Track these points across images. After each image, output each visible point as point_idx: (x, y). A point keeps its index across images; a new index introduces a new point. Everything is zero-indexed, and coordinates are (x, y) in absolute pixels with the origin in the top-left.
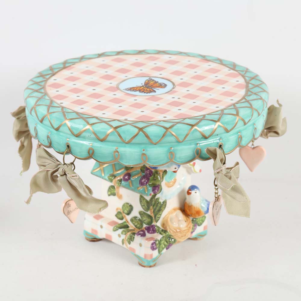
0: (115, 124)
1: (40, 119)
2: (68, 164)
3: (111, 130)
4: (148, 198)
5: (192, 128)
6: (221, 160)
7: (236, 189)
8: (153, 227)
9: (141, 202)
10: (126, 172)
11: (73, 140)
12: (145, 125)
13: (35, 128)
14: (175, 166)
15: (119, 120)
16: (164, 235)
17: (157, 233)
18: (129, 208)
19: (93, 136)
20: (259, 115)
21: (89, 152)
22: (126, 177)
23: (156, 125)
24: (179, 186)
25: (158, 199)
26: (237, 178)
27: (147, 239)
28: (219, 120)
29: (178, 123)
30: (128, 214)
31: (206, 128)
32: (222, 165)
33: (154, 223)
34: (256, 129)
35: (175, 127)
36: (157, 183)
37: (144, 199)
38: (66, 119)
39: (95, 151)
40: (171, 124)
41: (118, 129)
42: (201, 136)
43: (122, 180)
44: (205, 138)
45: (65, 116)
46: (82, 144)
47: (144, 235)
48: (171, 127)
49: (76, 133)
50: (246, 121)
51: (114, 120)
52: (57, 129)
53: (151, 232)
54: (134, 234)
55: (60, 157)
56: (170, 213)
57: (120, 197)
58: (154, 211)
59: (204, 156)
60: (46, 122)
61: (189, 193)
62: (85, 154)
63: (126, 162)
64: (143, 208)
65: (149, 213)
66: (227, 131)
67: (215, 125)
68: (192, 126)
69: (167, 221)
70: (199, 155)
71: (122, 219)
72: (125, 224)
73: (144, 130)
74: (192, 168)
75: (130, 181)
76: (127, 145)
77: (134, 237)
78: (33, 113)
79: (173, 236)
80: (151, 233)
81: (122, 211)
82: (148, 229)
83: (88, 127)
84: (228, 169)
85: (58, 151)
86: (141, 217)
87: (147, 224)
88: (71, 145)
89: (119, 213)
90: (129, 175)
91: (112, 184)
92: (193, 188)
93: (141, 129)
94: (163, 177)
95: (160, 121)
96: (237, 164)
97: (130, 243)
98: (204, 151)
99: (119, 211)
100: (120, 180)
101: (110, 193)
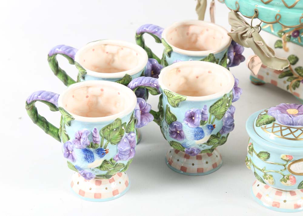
2: (255, 27)
10: (295, 30)
11: (262, 7)
18: (295, 59)
19: (282, 4)
21: (276, 18)
22: (295, 34)
30: (293, 64)
39: (282, 17)
43: (292, 36)
46: (270, 11)
49: (265, 1)
54: (299, 81)
55: (249, 21)
57: (287, 50)
62: (272, 19)
72: (290, 72)
75: (298, 37)
77: (299, 85)
85: (245, 15)
88: (259, 10)
90: (298, 32)
91: (280, 39)
97: (294, 89)
100: (290, 37)
101: (276, 46)
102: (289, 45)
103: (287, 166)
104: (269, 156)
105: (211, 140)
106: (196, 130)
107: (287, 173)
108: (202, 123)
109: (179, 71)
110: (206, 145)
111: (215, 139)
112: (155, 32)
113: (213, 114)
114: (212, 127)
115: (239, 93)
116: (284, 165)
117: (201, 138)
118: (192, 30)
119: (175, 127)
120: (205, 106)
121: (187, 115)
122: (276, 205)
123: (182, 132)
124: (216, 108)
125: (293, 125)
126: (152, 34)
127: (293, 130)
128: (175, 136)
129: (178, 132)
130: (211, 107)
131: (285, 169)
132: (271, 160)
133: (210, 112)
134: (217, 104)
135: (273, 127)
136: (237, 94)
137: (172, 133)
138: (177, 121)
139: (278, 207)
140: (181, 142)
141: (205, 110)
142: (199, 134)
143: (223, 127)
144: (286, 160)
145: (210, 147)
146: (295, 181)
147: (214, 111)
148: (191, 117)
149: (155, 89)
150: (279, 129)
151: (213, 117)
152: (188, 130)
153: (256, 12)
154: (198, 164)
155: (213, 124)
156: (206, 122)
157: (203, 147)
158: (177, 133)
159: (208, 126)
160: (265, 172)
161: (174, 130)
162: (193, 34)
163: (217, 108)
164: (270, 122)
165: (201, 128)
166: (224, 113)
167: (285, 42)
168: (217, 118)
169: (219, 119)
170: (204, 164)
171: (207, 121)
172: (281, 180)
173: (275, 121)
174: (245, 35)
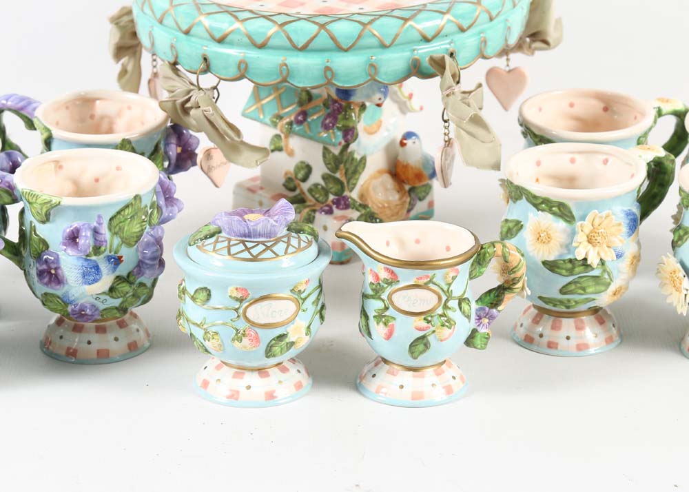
0: (281, 19)
1: (158, 16)
2: (206, 89)
3: (274, 29)
4: (336, 151)
5: (404, 24)
6: (454, 76)
7: (477, 121)
8: (346, 199)
9: (324, 156)
10: (299, 109)
11: (213, 49)
12: (328, 19)
13: (151, 35)
14: (378, 95)
15: (287, 14)
16: (363, 211)
17: (353, 208)
18: (306, 170)
19: (246, 40)
20: (515, 6)
21: (239, 68)
22: (300, 118)
23: (347, 19)
24: (386, 134)
25: (352, 153)
26: (481, 109)
27: (336, 218)
28: (448, 11)
29: (381, 16)
30: (305, 179)
31: (427, 24)
32: (454, 84)
33: (346, 193)
34: (509, 28)
35: (377, 22)
36: (351, 125)
37: (330, 152)
38: (201, 14)
39: (250, 66)
40: (370, 18)
41: (286, 27)
42: (420, 38)
43: (294, 123)
44: (427, 40)
45: (199, 9)
47: (330, 212)
48: (371, 22)
49: (218, 36)
50: (494, 14)
51: (280, 14)
52: (187, 33)
53: (341, 207)
54: (314, 211)
55: (193, 78)
56: (373, 177)
57: (291, 154)
58: (346, 173)
59: (425, 71)
60: (169, 21)
61: (402, 144)
62: (233, 72)
63: (299, 82)
64: (328, 168)
65: (338, 175)
66: (462, 30)
67: (442, 18)
68: (406, 20)
69: (367, 190)
70: (417, 70)
71: (293, 190)
72: (299, 197)
73: (328, 27)
74: (408, 103)
75: (306, 123)
76: (300, 53)
77: (314, 217)
78: (147, 9)
79: (377, 214)
80: (342, 209)
81: (293, 176)
82: (337, 203)
83: (237, 25)
84: (464, 92)
85: (189, 69)
86: (326, 183)
87: (336, 194)
88: (210, 57)
89: (289, 180)
90: (305, 114)
91: (278, 132)
92: (409, 135)
93: (322, 26)
94: (359, 115)
95: (354, 14)
96: (480, 86)
98: (425, 63)
99: (289, 176)
100: (290, 124)
101: (272, 147)
102: (295, 143)
103: (241, 311)
104: (209, 295)
105: (117, 287)
106: (85, 264)
107: (242, 325)
108: (97, 250)
109: (61, 167)
110: (107, 297)
111: (124, 285)
112: (22, 109)
113: (116, 234)
114: (118, 261)
115: (176, 208)
116: (236, 310)
117: (95, 281)
118: (100, 108)
119: (46, 261)
120: (99, 217)
121: (66, 234)
122: (234, 395)
123: (60, 271)
124: (121, 222)
125: (249, 236)
126: (17, 112)
127: (249, 245)
128: (46, 280)
129: (53, 272)
130: (110, 220)
131: (238, 316)
132: (213, 302)
133: (110, 229)
134: (122, 213)
135: (217, 242)
136: (170, 208)
137: (41, 274)
138: (49, 249)
139: (237, 399)
140: (59, 291)
141: (100, 224)
142: (92, 273)
143: (139, 262)
144: (237, 299)
145: (117, 302)
146: (257, 339)
147: (118, 228)
148: (73, 238)
149: (7, 192)
150: (226, 244)
151: (117, 241)
152: (70, 263)
153: (205, 59)
154: (99, 342)
155: (119, 255)
156: (103, 248)
157: (103, 302)
158: (51, 275)
159: (109, 258)
160: (205, 326)
161: (44, 267)
162: (102, 118)
163: (124, 221)
164: (212, 235)
165: (95, 261)
166: (139, 234)
167: (287, 137)
168: (126, 242)
169: (129, 245)
170: (112, 342)
171: (106, 246)
172: (233, 340)
173: (220, 232)
174: (188, 105)
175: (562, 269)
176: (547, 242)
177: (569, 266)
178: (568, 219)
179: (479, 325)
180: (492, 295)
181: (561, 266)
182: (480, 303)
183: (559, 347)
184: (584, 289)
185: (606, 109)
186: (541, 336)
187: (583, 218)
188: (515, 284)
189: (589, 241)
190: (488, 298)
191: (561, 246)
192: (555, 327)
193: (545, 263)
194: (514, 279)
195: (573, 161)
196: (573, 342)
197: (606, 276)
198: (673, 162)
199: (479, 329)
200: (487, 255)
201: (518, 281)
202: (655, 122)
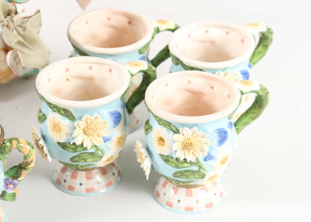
84: (25, 18)
96: (38, 12)
175: (69, 148)
176: (59, 131)
177: (73, 147)
178: (71, 118)
179: (7, 189)
180: (14, 171)
181: (69, 146)
182: (7, 175)
183: (75, 190)
184: (85, 160)
185: (130, 23)
186: (65, 181)
187: (80, 118)
188: (27, 165)
189: (85, 133)
190: (12, 172)
191: (67, 134)
192: (74, 176)
193: (59, 143)
194: (27, 163)
195: (91, 68)
196: (84, 187)
197: (99, 152)
198: (154, 71)
199: (7, 191)
200: (6, 148)
201: (30, 164)
202: (153, 37)
